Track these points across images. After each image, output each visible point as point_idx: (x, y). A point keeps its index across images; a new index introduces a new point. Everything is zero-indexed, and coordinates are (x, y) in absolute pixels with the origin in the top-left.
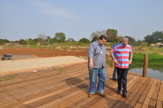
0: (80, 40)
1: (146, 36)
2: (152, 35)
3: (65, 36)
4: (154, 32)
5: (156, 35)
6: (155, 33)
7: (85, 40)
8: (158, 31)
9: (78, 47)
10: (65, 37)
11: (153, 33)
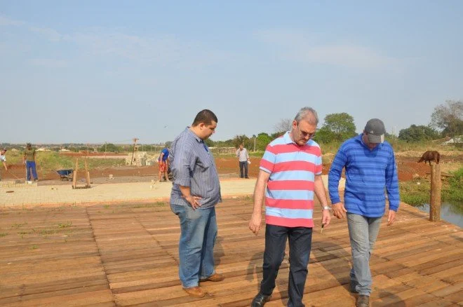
0: (401, 131)
7: (416, 131)
10: (353, 124)
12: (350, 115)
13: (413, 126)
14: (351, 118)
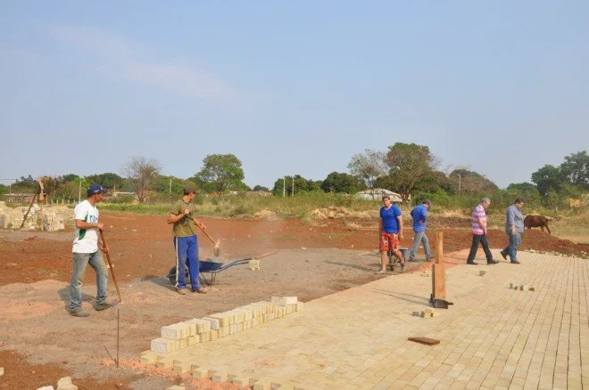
1: (536, 171)
2: (563, 165)
3: (241, 167)
4: (570, 156)
5: (578, 166)
6: (573, 159)
8: (585, 152)
9: (343, 212)
10: (241, 170)
11: (567, 158)
12: (238, 158)
13: (298, 177)
14: (239, 163)
